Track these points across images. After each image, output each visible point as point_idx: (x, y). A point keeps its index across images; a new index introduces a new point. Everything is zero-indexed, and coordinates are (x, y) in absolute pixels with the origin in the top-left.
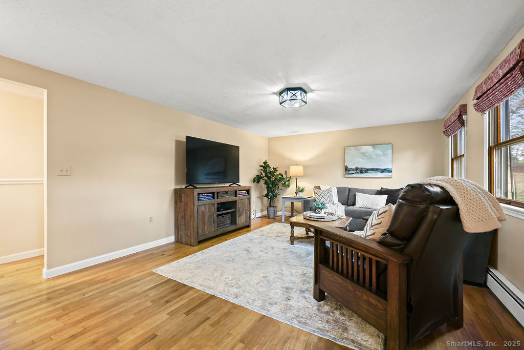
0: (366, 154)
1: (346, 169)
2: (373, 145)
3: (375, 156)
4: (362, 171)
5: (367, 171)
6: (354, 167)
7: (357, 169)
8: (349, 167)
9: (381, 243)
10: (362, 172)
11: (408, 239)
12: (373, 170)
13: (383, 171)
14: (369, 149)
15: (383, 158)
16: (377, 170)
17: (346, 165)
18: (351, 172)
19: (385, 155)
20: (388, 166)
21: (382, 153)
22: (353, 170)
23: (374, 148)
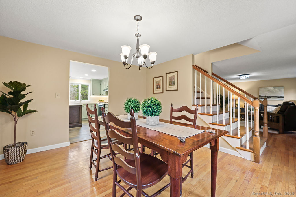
0: (270, 91)
2: (274, 87)
3: (275, 91)
4: (268, 97)
6: (264, 96)
8: (261, 96)
9: (277, 113)
11: (284, 112)
12: (274, 97)
13: (279, 97)
14: (272, 88)
15: (279, 92)
16: (276, 97)
17: (260, 95)
18: (262, 98)
19: (280, 91)
20: (282, 96)
21: (278, 90)
23: (275, 88)
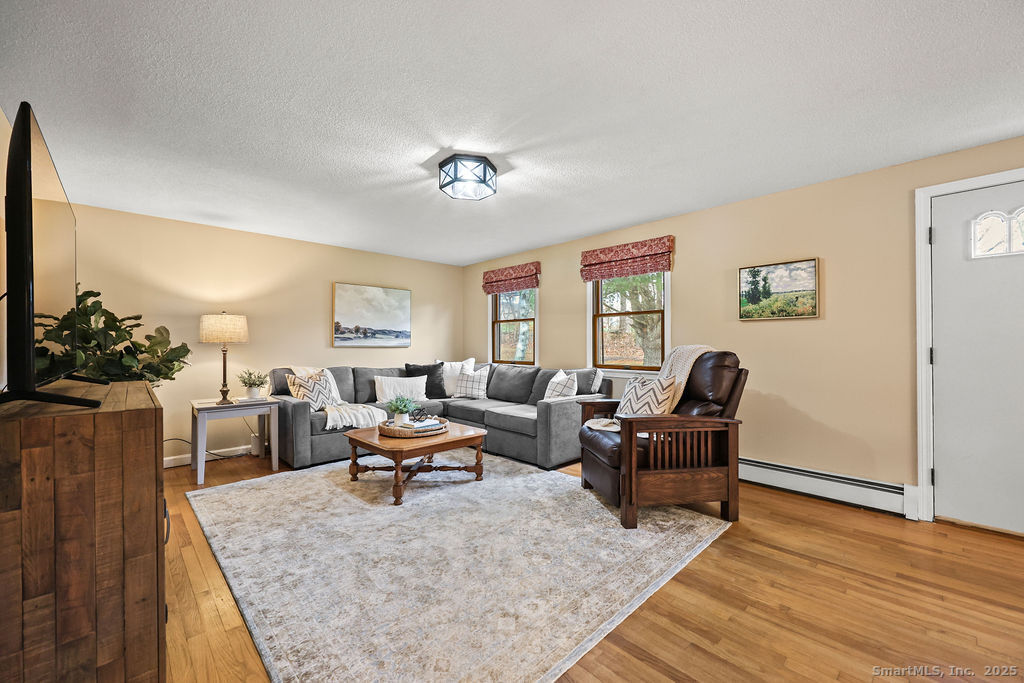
0: (373, 303)
1: (337, 328)
2: (385, 288)
3: (387, 309)
4: (367, 333)
5: (374, 333)
6: (352, 326)
7: (357, 330)
8: (343, 325)
10: (366, 336)
12: (383, 332)
13: (398, 335)
14: (376, 293)
15: (398, 312)
17: (336, 321)
18: (346, 335)
19: (401, 308)
20: (406, 328)
21: (397, 304)
22: (350, 332)
23: (387, 293)
